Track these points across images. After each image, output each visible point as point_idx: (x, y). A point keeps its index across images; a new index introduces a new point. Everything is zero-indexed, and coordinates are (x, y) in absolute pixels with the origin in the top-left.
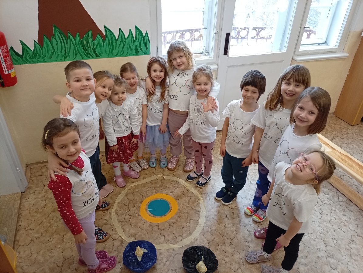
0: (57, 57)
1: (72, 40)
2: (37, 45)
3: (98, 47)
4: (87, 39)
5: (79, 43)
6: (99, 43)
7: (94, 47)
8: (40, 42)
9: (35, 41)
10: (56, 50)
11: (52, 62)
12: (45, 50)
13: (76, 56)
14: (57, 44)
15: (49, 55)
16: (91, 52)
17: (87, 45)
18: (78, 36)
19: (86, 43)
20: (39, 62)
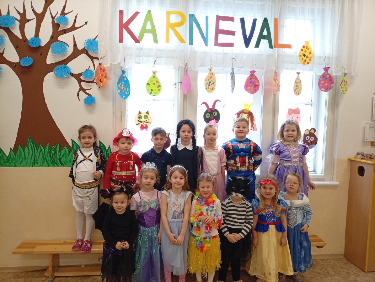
0: (27, 163)
1: (41, 150)
2: (12, 152)
3: (64, 157)
4: (55, 150)
5: (47, 153)
6: (65, 153)
7: (60, 157)
8: (15, 149)
9: (11, 149)
10: (27, 157)
11: (21, 167)
12: (18, 157)
13: (43, 163)
14: (29, 152)
15: (20, 161)
16: (57, 161)
17: (55, 154)
18: (47, 147)
19: (54, 153)
20: (10, 166)
